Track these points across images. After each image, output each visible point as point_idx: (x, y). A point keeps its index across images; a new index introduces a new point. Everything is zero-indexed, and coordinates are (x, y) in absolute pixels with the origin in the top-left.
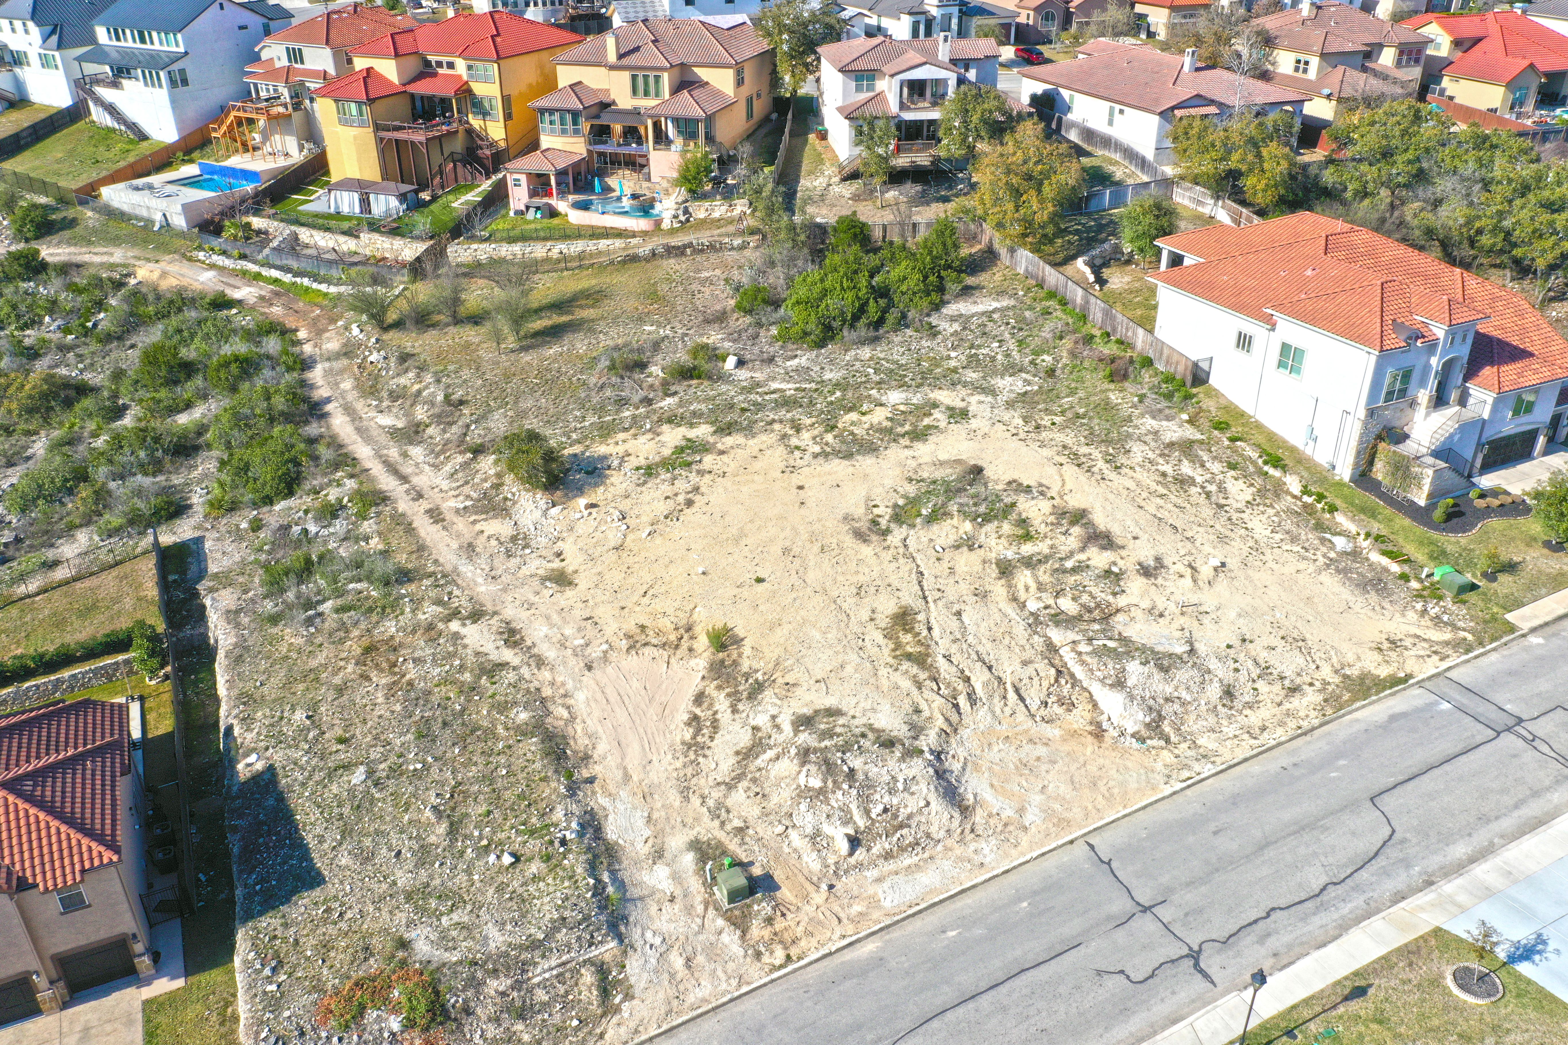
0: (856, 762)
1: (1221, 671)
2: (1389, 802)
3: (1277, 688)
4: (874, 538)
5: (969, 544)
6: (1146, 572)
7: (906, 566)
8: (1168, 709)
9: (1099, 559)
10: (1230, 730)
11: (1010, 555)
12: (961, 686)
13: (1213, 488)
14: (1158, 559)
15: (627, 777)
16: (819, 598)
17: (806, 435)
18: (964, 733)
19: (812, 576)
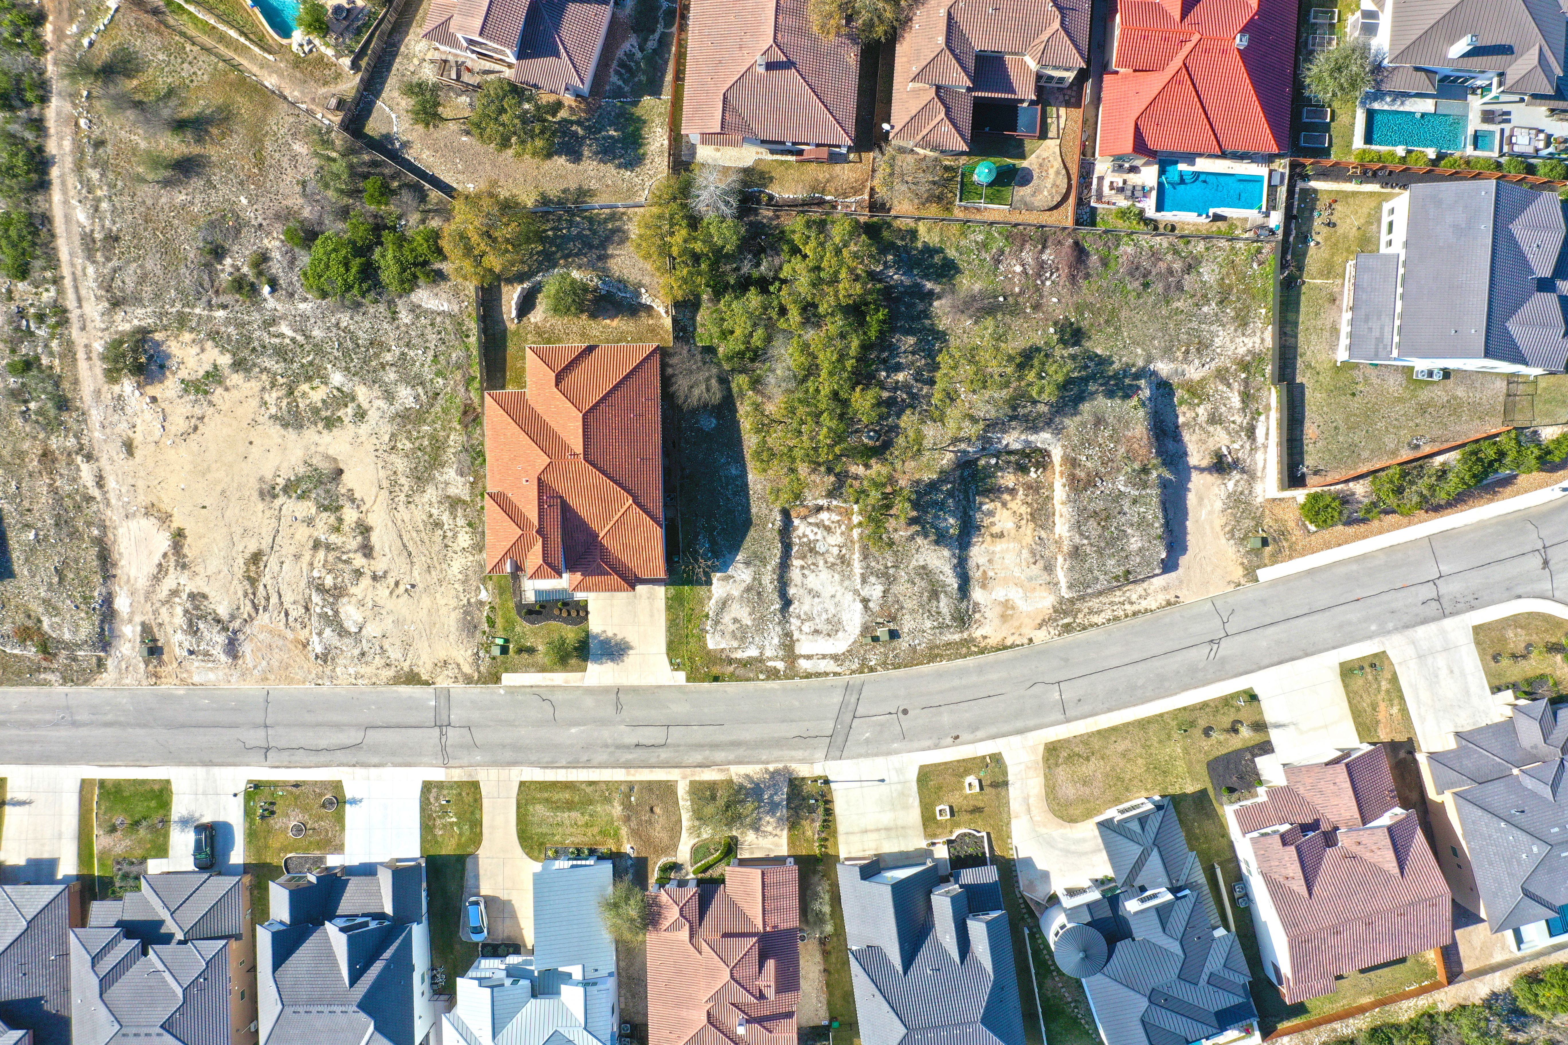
0: (201, 626)
1: (365, 645)
2: (370, 732)
3: (383, 661)
4: (268, 498)
5: (310, 522)
6: (375, 578)
7: (274, 523)
8: (334, 651)
9: (359, 561)
10: (351, 670)
11: (323, 538)
12: (263, 602)
13: (449, 534)
14: (386, 572)
15: (128, 580)
16: (225, 530)
17: (274, 395)
18: (255, 622)
19: (228, 513)
